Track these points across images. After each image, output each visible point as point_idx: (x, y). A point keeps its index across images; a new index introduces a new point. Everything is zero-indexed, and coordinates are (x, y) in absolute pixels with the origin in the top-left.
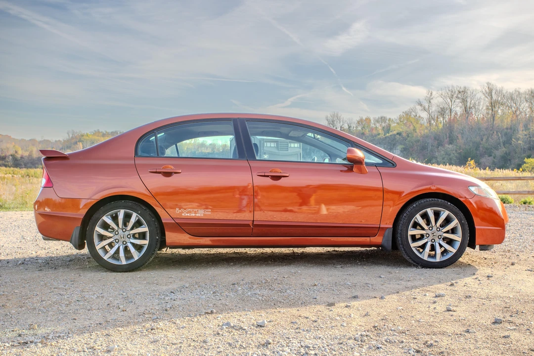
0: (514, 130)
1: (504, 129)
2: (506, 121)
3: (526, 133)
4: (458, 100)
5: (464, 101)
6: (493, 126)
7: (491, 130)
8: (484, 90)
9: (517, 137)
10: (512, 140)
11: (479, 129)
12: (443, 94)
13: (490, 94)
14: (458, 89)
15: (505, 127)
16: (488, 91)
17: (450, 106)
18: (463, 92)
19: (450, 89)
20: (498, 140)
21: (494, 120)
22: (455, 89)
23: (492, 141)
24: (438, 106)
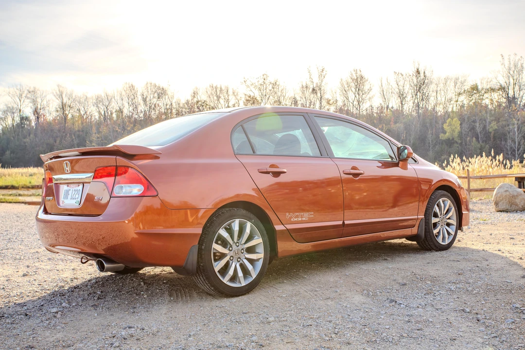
0: (87, 133)
1: (76, 132)
2: (77, 124)
3: (99, 136)
4: (28, 100)
5: (34, 102)
6: (65, 128)
7: (64, 132)
8: (55, 92)
9: (91, 139)
10: (86, 142)
11: (52, 130)
12: (11, 92)
13: (61, 96)
14: (28, 88)
15: (77, 129)
16: (58, 93)
17: (19, 106)
18: (33, 91)
19: (19, 87)
20: (72, 142)
21: (65, 122)
22: (24, 88)
23: (66, 143)
24: (6, 105)
